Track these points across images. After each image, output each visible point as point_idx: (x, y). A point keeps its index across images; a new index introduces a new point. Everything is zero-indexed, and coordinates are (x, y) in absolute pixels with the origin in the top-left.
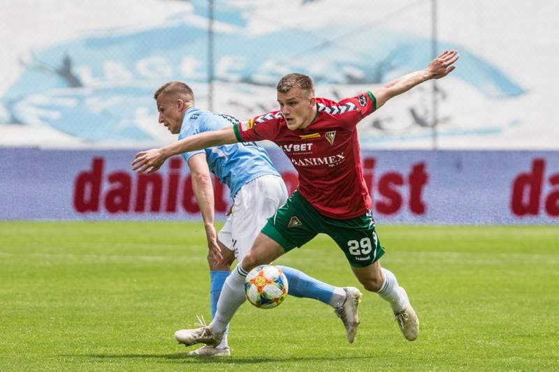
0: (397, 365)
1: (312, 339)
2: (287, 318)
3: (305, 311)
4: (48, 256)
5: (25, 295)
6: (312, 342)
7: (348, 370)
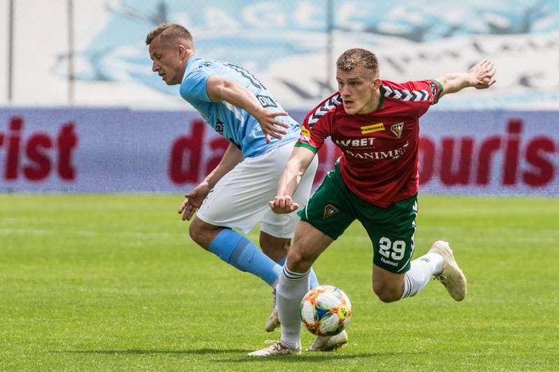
0: (548, 362)
1: (448, 332)
2: (419, 307)
3: (440, 299)
4: (139, 235)
5: (112, 281)
6: (448, 335)
7: (490, 369)
